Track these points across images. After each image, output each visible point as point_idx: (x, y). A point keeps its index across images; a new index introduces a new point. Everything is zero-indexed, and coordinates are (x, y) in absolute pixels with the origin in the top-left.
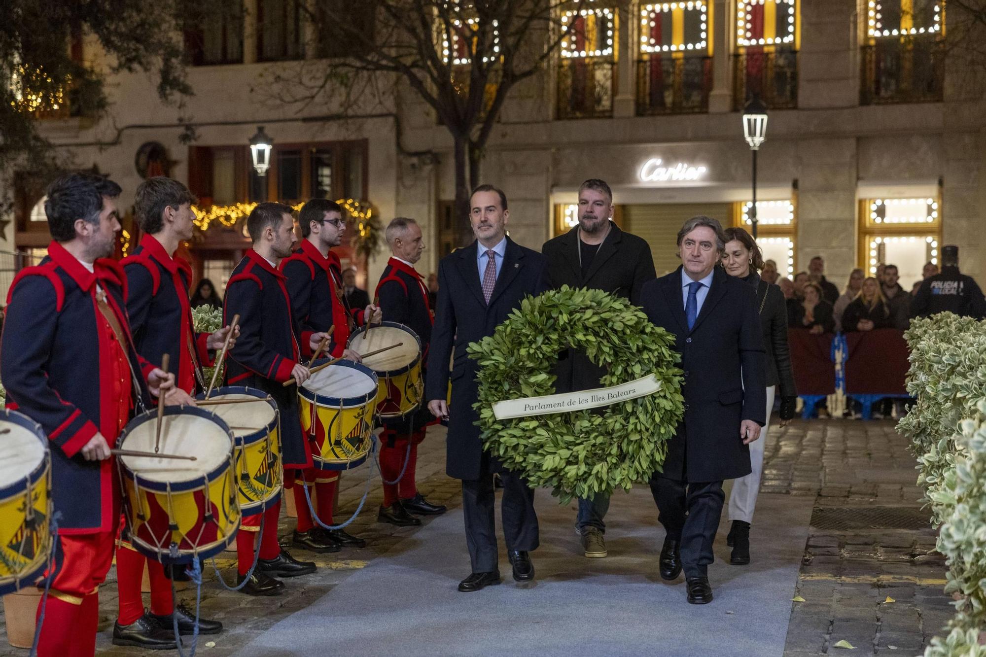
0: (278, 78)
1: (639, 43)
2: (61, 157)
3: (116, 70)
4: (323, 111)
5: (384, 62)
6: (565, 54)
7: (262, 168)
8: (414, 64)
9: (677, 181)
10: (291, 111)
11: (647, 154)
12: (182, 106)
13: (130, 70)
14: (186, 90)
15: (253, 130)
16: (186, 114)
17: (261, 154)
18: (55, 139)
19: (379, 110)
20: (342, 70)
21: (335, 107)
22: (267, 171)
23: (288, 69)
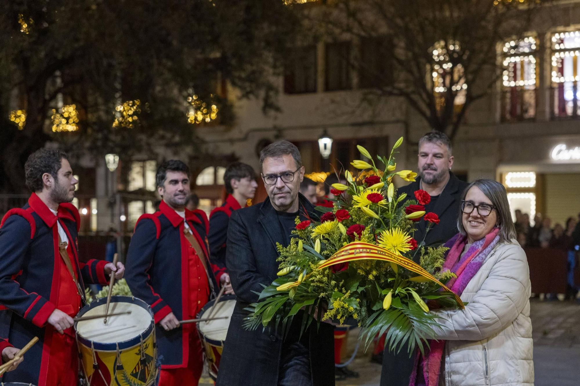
0: (333, 101)
1: (551, 76)
2: (210, 148)
3: (240, 99)
4: (360, 120)
5: (395, 91)
6: (506, 83)
7: (326, 153)
8: (413, 92)
9: (576, 159)
10: (342, 120)
11: (556, 143)
12: (276, 118)
13: (248, 98)
14: (278, 109)
15: (320, 131)
16: (278, 123)
17: (325, 145)
18: (208, 138)
19: (393, 118)
20: (371, 97)
21: (366, 117)
22: (330, 155)
23: (339, 96)
